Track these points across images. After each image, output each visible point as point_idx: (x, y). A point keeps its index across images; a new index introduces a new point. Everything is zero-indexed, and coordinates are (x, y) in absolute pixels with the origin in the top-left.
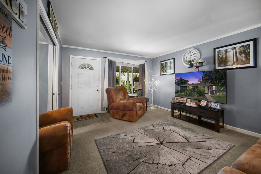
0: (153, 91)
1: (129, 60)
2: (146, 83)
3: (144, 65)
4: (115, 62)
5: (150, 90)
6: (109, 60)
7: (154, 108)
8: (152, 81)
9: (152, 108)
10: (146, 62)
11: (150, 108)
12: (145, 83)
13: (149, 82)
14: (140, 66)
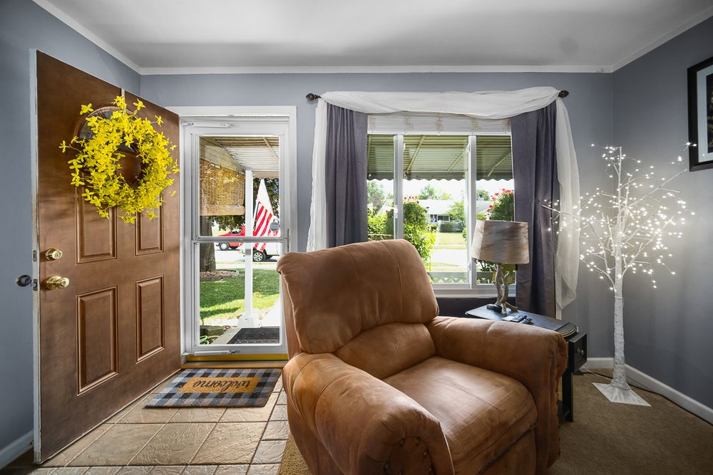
0: (620, 276)
1: (447, 95)
2: (564, 224)
3: (546, 117)
4: (364, 116)
5: (597, 273)
6: (331, 108)
7: (635, 399)
8: (613, 213)
9: (613, 394)
10: (563, 94)
11: (602, 388)
12: (556, 228)
13: (592, 219)
14: (517, 122)
